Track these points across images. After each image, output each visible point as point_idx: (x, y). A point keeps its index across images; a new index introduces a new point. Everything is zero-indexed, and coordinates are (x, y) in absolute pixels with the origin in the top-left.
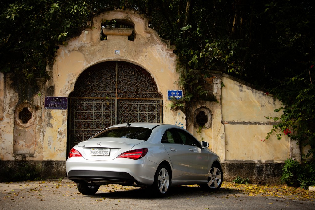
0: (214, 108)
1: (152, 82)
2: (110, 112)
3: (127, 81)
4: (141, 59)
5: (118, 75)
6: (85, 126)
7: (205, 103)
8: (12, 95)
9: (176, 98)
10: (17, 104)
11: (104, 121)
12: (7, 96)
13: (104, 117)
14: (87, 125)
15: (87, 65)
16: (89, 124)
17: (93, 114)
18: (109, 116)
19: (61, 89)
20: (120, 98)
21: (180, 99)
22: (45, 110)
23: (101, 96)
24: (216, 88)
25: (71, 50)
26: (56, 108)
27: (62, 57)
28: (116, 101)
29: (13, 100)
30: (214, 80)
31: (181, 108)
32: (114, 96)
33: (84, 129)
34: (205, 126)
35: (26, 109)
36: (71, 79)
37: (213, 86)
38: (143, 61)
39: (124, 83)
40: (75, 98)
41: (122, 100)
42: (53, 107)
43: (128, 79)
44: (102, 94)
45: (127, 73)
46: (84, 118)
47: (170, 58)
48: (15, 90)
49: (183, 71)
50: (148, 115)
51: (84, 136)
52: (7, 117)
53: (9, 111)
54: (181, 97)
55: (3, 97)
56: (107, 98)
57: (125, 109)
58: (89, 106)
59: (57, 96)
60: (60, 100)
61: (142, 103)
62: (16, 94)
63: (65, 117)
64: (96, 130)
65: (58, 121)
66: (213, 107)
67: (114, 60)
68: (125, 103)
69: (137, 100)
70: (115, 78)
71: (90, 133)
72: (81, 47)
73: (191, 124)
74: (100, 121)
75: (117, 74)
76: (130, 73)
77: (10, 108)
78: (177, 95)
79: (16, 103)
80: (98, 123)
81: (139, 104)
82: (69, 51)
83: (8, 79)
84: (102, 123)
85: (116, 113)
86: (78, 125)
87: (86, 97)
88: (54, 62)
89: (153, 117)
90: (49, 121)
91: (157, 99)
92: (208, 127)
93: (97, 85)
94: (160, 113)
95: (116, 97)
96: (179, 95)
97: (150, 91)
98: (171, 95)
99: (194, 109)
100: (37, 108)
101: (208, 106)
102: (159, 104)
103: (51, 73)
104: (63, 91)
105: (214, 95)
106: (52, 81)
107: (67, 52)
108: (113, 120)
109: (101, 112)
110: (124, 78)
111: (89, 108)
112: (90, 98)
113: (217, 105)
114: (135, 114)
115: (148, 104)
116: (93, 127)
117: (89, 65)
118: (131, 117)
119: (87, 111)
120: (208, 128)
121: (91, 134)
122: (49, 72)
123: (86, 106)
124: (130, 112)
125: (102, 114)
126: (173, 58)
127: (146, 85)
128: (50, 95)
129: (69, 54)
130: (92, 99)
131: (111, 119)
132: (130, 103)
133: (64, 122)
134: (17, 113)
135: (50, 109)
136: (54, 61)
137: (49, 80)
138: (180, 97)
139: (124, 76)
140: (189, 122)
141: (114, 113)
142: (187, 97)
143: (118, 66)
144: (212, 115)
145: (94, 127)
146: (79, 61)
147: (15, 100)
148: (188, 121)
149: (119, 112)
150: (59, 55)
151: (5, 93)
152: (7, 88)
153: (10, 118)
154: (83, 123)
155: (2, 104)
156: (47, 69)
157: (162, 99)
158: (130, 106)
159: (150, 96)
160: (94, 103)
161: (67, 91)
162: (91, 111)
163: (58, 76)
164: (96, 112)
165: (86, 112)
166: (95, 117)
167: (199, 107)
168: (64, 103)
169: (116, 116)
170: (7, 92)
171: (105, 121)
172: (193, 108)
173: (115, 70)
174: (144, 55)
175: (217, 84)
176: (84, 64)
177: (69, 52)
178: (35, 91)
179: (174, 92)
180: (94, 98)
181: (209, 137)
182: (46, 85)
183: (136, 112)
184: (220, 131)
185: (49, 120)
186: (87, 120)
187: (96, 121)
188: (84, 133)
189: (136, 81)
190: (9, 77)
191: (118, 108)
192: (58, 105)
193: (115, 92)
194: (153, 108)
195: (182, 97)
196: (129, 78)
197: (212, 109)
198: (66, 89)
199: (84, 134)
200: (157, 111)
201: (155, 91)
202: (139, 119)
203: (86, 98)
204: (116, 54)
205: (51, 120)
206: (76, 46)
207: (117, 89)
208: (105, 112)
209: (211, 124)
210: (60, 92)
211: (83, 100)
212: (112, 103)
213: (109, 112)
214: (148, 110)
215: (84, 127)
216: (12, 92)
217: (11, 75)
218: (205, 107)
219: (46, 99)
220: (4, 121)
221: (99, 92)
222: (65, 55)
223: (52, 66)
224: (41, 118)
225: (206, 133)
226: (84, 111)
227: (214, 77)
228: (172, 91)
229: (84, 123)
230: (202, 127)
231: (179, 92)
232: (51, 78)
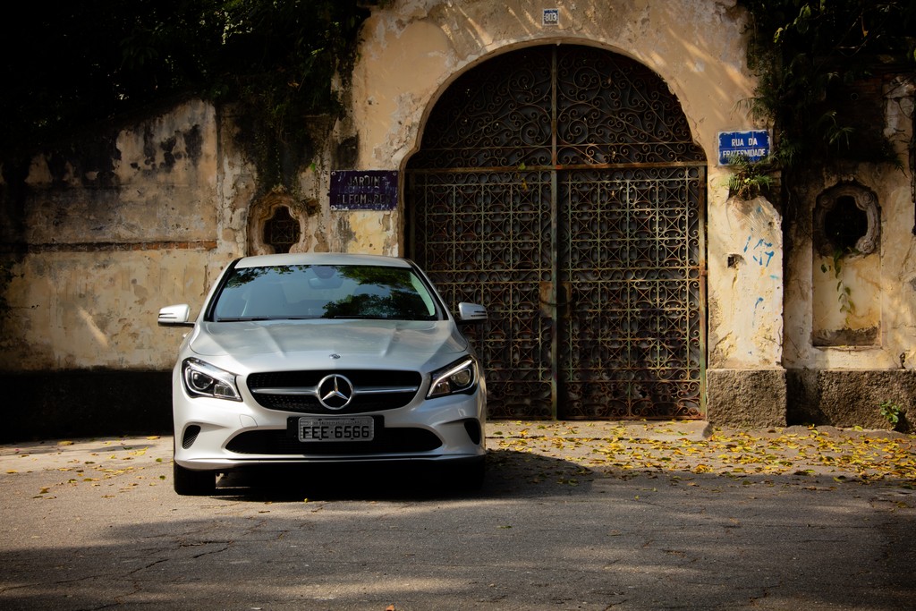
0: (888, 185)
1: (670, 107)
2: (535, 214)
3: (587, 111)
4: (628, 33)
5: (558, 92)
6: (460, 258)
7: (855, 167)
8: (237, 171)
9: (747, 159)
10: (255, 198)
11: (516, 243)
12: (224, 173)
13: (517, 229)
14: (465, 256)
15: (456, 64)
16: (468, 253)
17: (483, 221)
18: (532, 226)
19: (377, 146)
20: (566, 166)
21: (761, 158)
22: (332, 212)
23: (508, 163)
24: (897, 116)
25: (405, 19)
26: (364, 206)
27: (379, 43)
28: (554, 177)
29: (242, 186)
30: (887, 88)
31: (767, 193)
32: (548, 161)
33: (454, 271)
34: (857, 247)
35: (283, 212)
36: (407, 112)
37: (885, 107)
38: (633, 39)
39: (578, 116)
40: (426, 171)
41: (574, 172)
42: (355, 204)
43: (590, 102)
44: (508, 157)
45: (587, 81)
46: (454, 234)
47: (728, 24)
48: (247, 154)
49: (773, 63)
50: (657, 217)
51: (454, 292)
52: (226, 237)
53: (231, 219)
54: (766, 153)
55: (216, 179)
56: (523, 167)
57: (583, 203)
58: (469, 195)
59: (366, 167)
60: (376, 180)
61: (638, 180)
62: (250, 167)
63: (392, 233)
64: (492, 270)
65: (371, 245)
66: (882, 179)
67: (542, 42)
68: (584, 181)
69: (622, 170)
70: (549, 102)
71: (473, 280)
72: (438, 6)
73: (802, 245)
74: (503, 241)
75: (554, 86)
76: (598, 82)
77: (233, 212)
78: (750, 148)
79: (252, 196)
80: (498, 248)
81: (628, 181)
82: (401, 24)
83: (228, 121)
84: (511, 250)
85: (553, 217)
86: (437, 257)
87: (460, 166)
88: (354, 61)
89: (675, 224)
90: (346, 247)
91: (691, 164)
92: (868, 251)
93: (491, 128)
94: (698, 209)
95: (554, 163)
96: (756, 147)
97: (664, 139)
98: (732, 148)
99: (815, 192)
100: (312, 208)
101: (864, 178)
102: (693, 181)
103: (348, 96)
104: (383, 153)
105: (886, 140)
106: (352, 121)
107: (395, 28)
108: (546, 240)
109: (507, 214)
110: (581, 100)
111: (468, 201)
112: (472, 170)
113: (899, 174)
114: (615, 217)
115: (657, 180)
116: (483, 262)
117: (462, 65)
118: (605, 227)
119: (462, 214)
120: (868, 254)
121: (478, 285)
122: (340, 94)
123: (460, 196)
124: (599, 211)
125: (511, 221)
126: (738, 20)
127: (652, 120)
128: (347, 166)
129: (399, 34)
130: (477, 174)
131: (538, 236)
132: (599, 180)
133: (389, 250)
134: (257, 225)
135: (346, 209)
136: (355, 56)
137: (340, 120)
138: (762, 151)
139: (578, 96)
140: (796, 236)
141: (546, 216)
142: (783, 153)
143: (558, 63)
144: (879, 209)
145: (485, 262)
146: (430, 54)
147: (247, 187)
148: (793, 231)
149: (565, 212)
150: (370, 39)
151: (220, 166)
152: (225, 150)
153: (235, 240)
154: (451, 250)
155: (214, 199)
156: (336, 84)
157: (702, 164)
158: (599, 190)
159: (664, 155)
160: (483, 185)
161: (396, 151)
162: (474, 213)
163: (367, 104)
164: (491, 213)
165: (458, 215)
166: (489, 229)
167: (832, 185)
168: (388, 190)
169: (554, 226)
170: (226, 161)
171: (520, 241)
172: (811, 189)
173: (549, 74)
174: (640, 19)
175: (898, 99)
176: (447, 63)
177: (399, 28)
178: (306, 155)
179: (739, 136)
180: (485, 170)
181: (872, 283)
182: (334, 134)
183: (619, 210)
184: (909, 261)
185: (345, 243)
186: (462, 242)
187: (491, 242)
188: (454, 281)
189: (619, 106)
190: (228, 114)
191: (561, 199)
192: (370, 197)
193: (551, 148)
194: (676, 194)
195: (769, 152)
196: (595, 100)
197: (879, 189)
198: (392, 144)
199: (454, 284)
200: (690, 205)
201: (681, 138)
202: (628, 231)
203: (460, 170)
204: (546, 22)
205: (351, 243)
206: (421, 6)
207: (558, 138)
208: (519, 212)
209: (877, 240)
210: (373, 155)
211: (450, 178)
212: (540, 183)
213: (532, 212)
214: (657, 200)
215: (454, 263)
216: (238, 160)
217: (234, 107)
218: (855, 184)
219: (333, 179)
220: (218, 251)
221: (498, 150)
222: (389, 35)
223: (350, 75)
224: (321, 238)
225: (859, 271)
226: (454, 214)
227: (888, 76)
228: (734, 136)
229: (454, 251)
230: (846, 253)
231: (757, 136)
232: (348, 113)
